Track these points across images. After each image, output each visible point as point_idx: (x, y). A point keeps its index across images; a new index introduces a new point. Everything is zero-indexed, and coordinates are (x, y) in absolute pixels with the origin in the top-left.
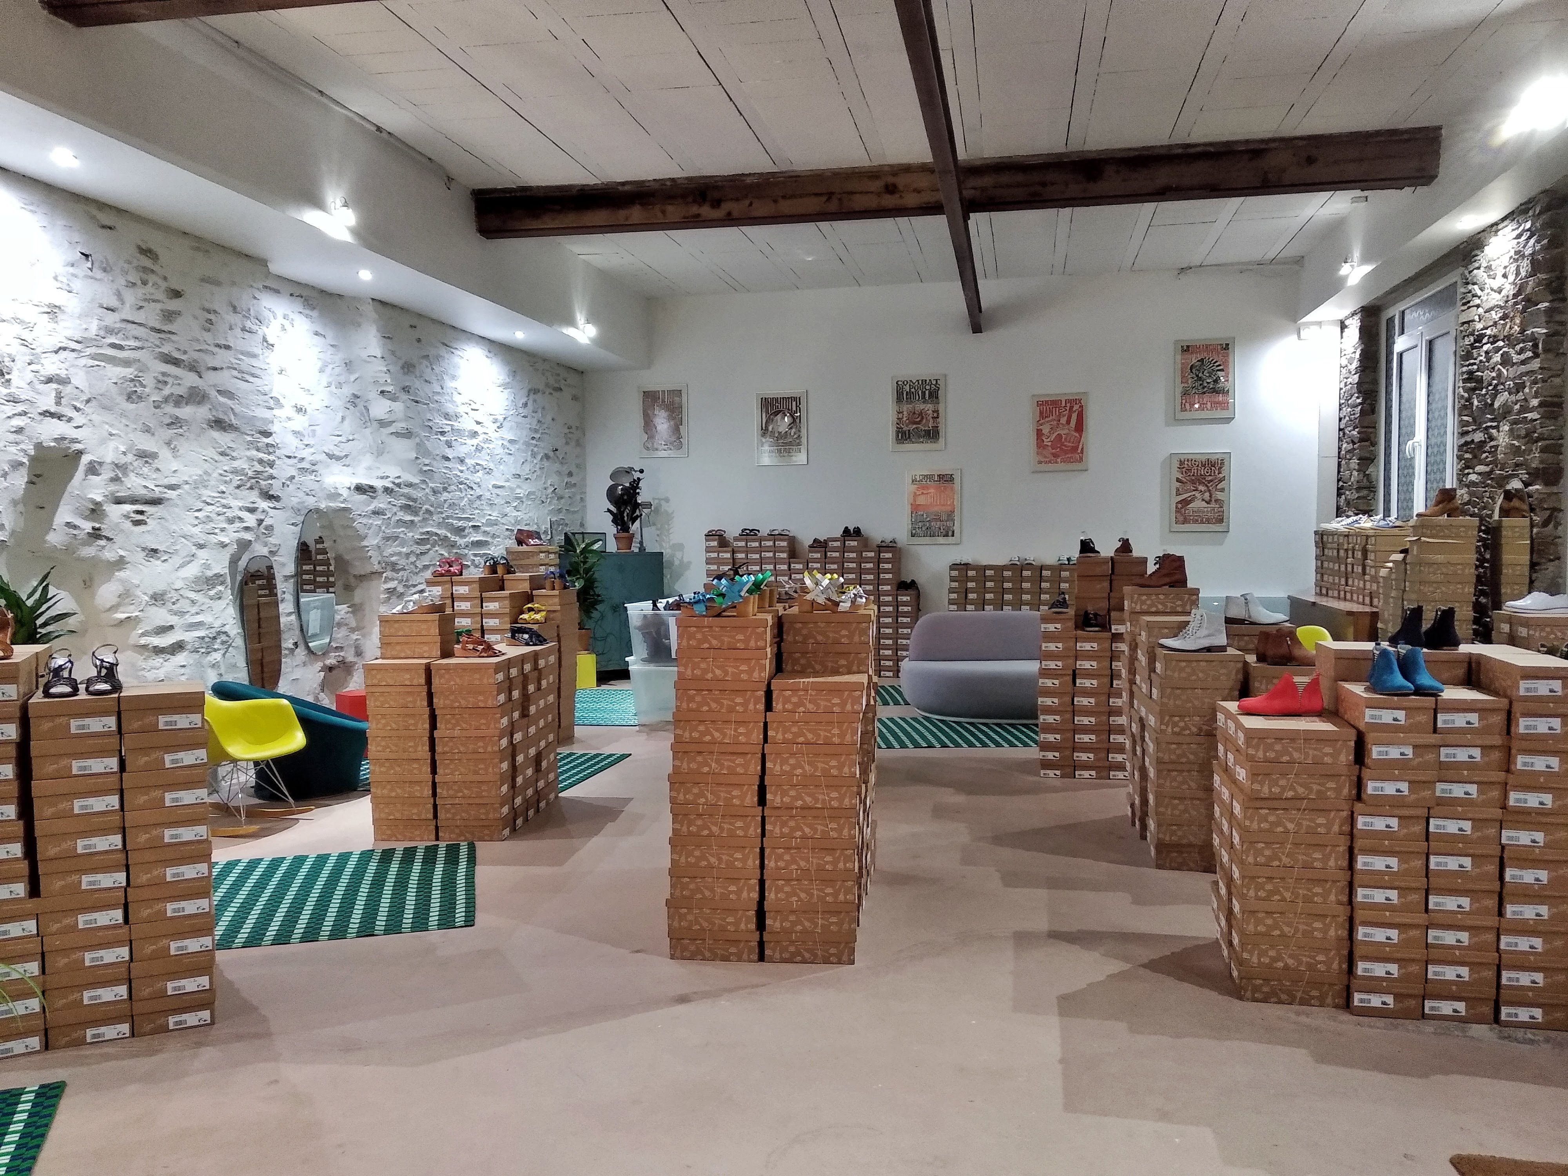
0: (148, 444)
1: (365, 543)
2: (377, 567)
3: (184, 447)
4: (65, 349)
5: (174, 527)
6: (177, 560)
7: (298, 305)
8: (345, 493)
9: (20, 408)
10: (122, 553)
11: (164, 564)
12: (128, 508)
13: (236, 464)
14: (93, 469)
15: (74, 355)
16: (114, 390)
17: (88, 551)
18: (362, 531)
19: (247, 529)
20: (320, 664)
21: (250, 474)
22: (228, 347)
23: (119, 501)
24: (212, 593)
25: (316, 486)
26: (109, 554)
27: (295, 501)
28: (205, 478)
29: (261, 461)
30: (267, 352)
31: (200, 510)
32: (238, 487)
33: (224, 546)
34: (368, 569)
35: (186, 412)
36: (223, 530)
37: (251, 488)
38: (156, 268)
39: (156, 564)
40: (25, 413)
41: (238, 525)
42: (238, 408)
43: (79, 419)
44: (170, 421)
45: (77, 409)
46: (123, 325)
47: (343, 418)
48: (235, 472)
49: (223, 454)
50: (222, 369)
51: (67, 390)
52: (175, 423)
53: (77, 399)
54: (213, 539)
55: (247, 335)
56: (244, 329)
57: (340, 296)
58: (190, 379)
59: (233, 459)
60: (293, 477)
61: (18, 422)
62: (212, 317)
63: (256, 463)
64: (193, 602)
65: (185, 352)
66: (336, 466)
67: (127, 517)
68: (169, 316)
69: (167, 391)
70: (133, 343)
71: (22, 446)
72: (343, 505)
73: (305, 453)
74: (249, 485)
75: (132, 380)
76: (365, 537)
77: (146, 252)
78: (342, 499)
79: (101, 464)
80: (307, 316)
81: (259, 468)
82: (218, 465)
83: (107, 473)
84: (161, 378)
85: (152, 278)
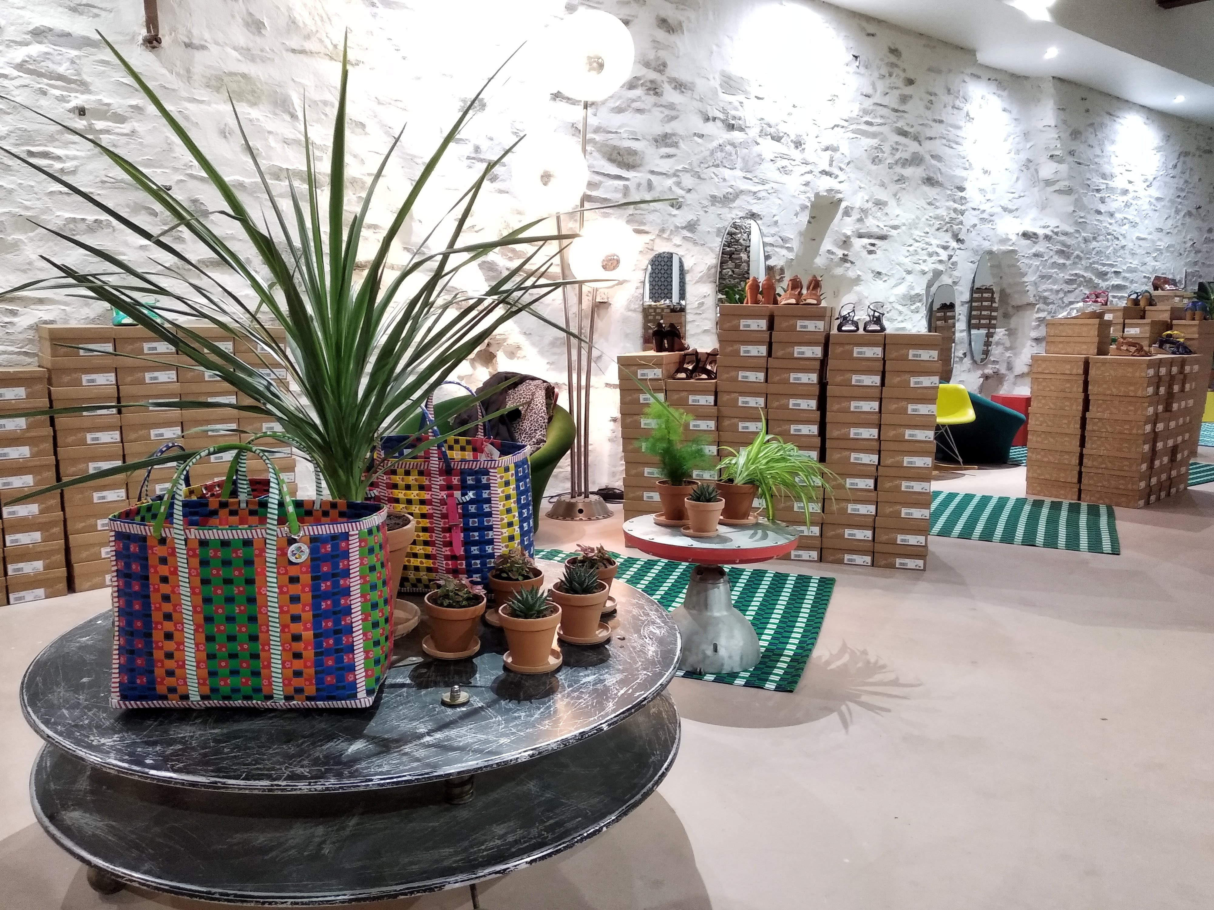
0: (882, 195)
1: (1025, 279)
2: (1032, 300)
3: (905, 197)
4: (837, 126)
5: (893, 257)
6: (892, 281)
7: (993, 87)
8: (1014, 238)
9: (809, 168)
10: (859, 273)
11: (885, 284)
12: (866, 241)
13: (939, 212)
14: (847, 213)
15: (843, 130)
16: (865, 155)
17: (839, 271)
18: (1024, 269)
19: (941, 261)
20: (979, 373)
21: (947, 220)
22: (941, 122)
23: (860, 236)
24: (913, 307)
25: (991, 233)
26: (851, 274)
27: (975, 244)
28: (917, 221)
29: (955, 210)
30: (968, 124)
31: (911, 245)
32: (938, 229)
33: (924, 273)
34: (1025, 301)
35: (908, 172)
36: (924, 261)
37: (947, 231)
38: (899, 63)
39: (879, 282)
40: (811, 172)
41: (935, 258)
42: (944, 169)
43: (842, 176)
44: (896, 179)
45: (841, 169)
46: (875, 107)
47: (1018, 179)
48: (937, 218)
49: (930, 204)
50: (935, 138)
51: (837, 156)
52: (901, 179)
53: (842, 162)
54: (918, 268)
55: (955, 111)
56: (954, 107)
57: (1026, 78)
58: (914, 147)
59: (937, 208)
60: (975, 225)
61: (807, 178)
62: (932, 98)
63: (952, 212)
64: (900, 313)
65: (912, 126)
66: (1008, 217)
67: (864, 247)
68: (904, 99)
69: (897, 156)
70: (879, 121)
71: (808, 195)
72: (1011, 248)
73: (986, 207)
74: (945, 229)
75: (876, 148)
76: (1024, 275)
77: (894, 51)
78: (1011, 243)
79: (852, 208)
80: (999, 96)
81: (953, 215)
82: (926, 212)
83: (855, 216)
84: (895, 146)
85: (896, 71)
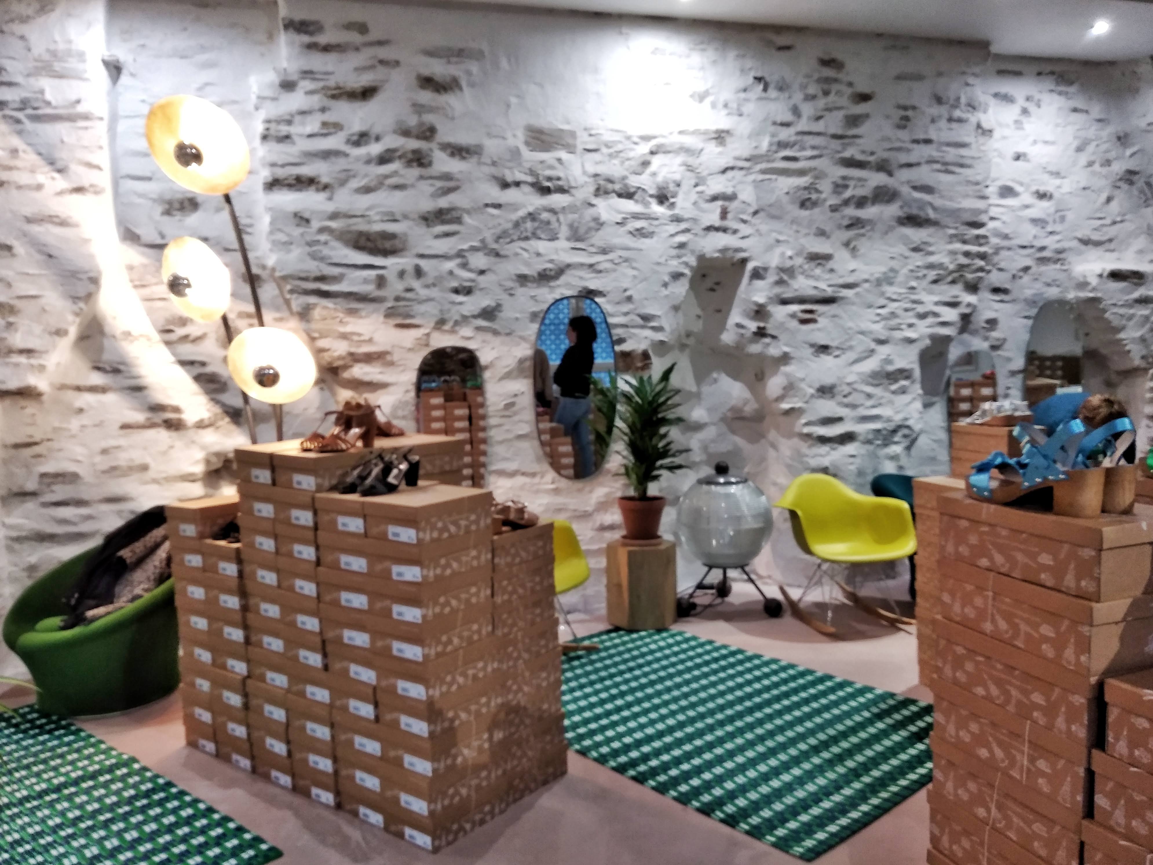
0: (821, 247)
3: (864, 245)
4: (732, 168)
5: (850, 324)
6: (851, 356)
7: (1049, 83)
8: (1094, 281)
9: (683, 226)
10: (786, 349)
11: (837, 360)
12: (795, 308)
13: (932, 259)
14: (757, 274)
15: (743, 172)
16: (785, 199)
17: (755, 348)
19: (944, 324)
21: (952, 267)
22: (928, 141)
23: (785, 302)
24: (894, 387)
25: (1061, 276)
26: (775, 350)
27: (1028, 293)
28: (891, 275)
29: (967, 254)
30: (983, 140)
31: (883, 307)
32: (935, 282)
33: (910, 341)
34: (1128, 366)
35: (870, 212)
36: (911, 326)
37: (953, 282)
38: (840, 76)
39: (827, 360)
40: (687, 231)
41: (930, 320)
42: (938, 202)
43: (745, 230)
44: (849, 222)
45: (744, 222)
46: (799, 138)
47: (1110, 199)
48: (931, 266)
49: (916, 250)
50: (919, 164)
51: (733, 206)
52: (855, 224)
53: (743, 212)
54: (898, 335)
55: (954, 125)
56: (950, 120)
58: (878, 179)
59: (931, 253)
60: (1026, 269)
61: (681, 238)
62: (910, 113)
63: (960, 256)
64: (869, 396)
65: (872, 153)
66: (1093, 253)
67: (793, 316)
68: (854, 121)
69: (848, 194)
70: (809, 153)
71: (684, 259)
72: (1091, 295)
74: (950, 279)
75: (805, 188)
77: (827, 63)
78: (1090, 287)
79: (766, 269)
80: (1060, 93)
81: (964, 261)
82: (909, 261)
83: (772, 278)
84: (840, 182)
85: (835, 87)
